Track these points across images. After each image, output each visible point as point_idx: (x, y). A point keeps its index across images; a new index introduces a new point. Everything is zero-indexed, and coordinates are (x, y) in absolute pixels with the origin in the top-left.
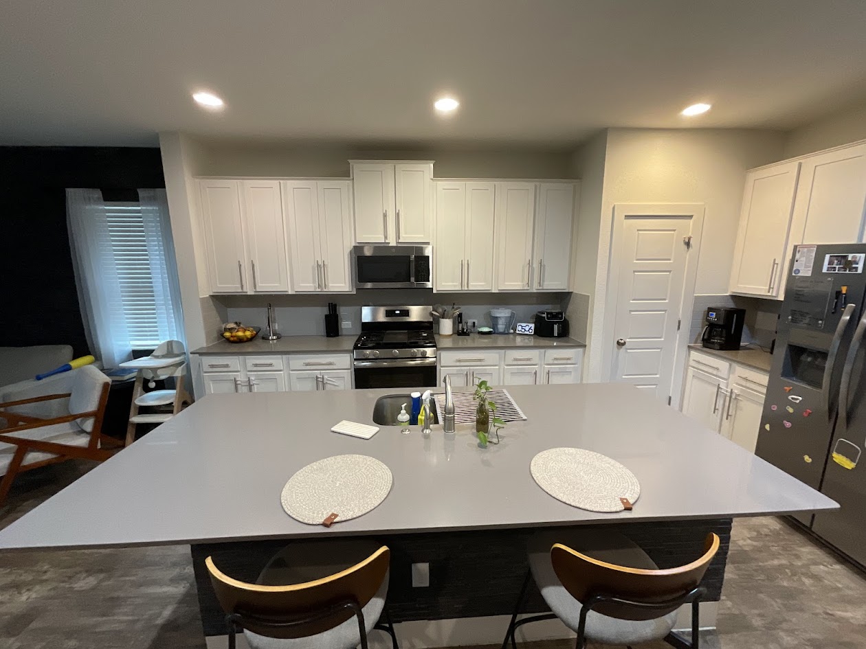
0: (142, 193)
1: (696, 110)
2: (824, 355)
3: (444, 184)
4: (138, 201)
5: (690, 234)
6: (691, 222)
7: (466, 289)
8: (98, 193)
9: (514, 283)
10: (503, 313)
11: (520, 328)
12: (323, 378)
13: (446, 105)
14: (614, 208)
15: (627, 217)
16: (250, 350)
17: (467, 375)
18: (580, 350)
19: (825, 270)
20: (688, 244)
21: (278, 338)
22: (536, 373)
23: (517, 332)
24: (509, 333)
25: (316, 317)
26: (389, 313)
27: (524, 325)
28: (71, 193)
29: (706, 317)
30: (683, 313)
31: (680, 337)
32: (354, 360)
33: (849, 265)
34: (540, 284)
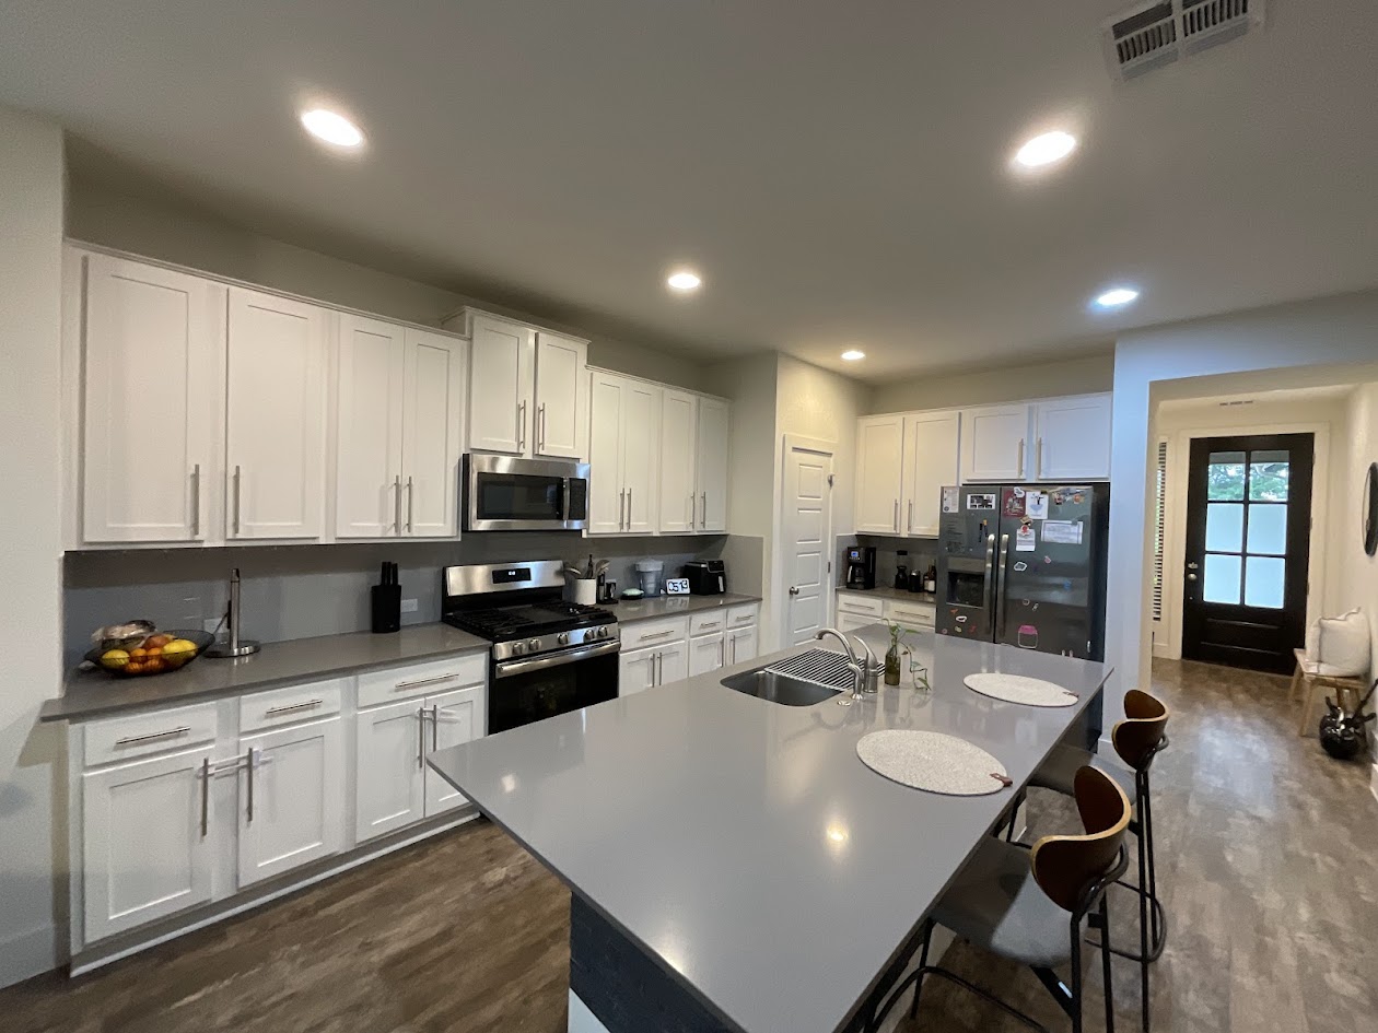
1: (853, 356)
2: (980, 577)
3: (603, 377)
5: (832, 471)
6: (832, 459)
7: (625, 530)
9: (678, 525)
10: (652, 566)
11: (670, 586)
12: (434, 712)
13: (684, 281)
14: (784, 438)
15: (795, 449)
16: (190, 689)
17: (653, 659)
18: (756, 605)
19: (969, 507)
20: (831, 482)
21: (257, 650)
22: (722, 642)
23: (669, 592)
24: (660, 595)
25: (346, 592)
26: (498, 577)
27: (674, 581)
29: (846, 557)
30: (831, 554)
31: (830, 581)
32: (493, 663)
33: (986, 503)
34: (703, 523)
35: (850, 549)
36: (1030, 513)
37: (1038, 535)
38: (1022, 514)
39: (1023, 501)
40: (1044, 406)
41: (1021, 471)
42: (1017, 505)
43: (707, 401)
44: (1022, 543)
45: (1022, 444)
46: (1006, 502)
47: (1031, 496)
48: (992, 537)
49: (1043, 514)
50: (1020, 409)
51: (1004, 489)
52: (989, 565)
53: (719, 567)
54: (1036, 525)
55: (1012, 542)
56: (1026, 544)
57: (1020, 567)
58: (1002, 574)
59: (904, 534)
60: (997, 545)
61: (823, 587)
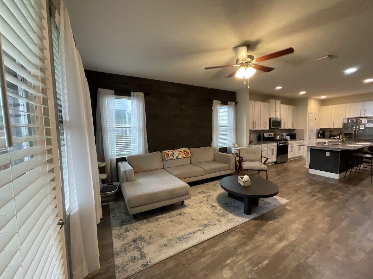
0: (229, 103)
2: (352, 134)
3: (282, 105)
4: (228, 105)
5: (316, 117)
6: (316, 115)
7: (284, 128)
8: (220, 102)
9: (290, 127)
11: (287, 137)
14: (309, 112)
15: (311, 114)
18: (303, 140)
19: (349, 122)
20: (316, 119)
26: (269, 135)
28: (215, 101)
29: (318, 133)
30: (315, 132)
31: (315, 137)
32: (277, 144)
33: (353, 121)
34: (294, 127)
35: (319, 131)
36: (363, 122)
37: (365, 126)
38: (361, 122)
39: (362, 120)
40: (366, 103)
41: (360, 115)
42: (360, 121)
43: (290, 106)
44: (361, 127)
45: (361, 110)
46: (358, 121)
47: (363, 120)
48: (354, 127)
49: (366, 122)
50: (361, 104)
51: (357, 118)
52: (354, 132)
53: (295, 134)
54: (365, 124)
55: (359, 127)
56: (362, 128)
57: (361, 132)
58: (357, 134)
59: (332, 128)
60: (356, 129)
61: (314, 138)
